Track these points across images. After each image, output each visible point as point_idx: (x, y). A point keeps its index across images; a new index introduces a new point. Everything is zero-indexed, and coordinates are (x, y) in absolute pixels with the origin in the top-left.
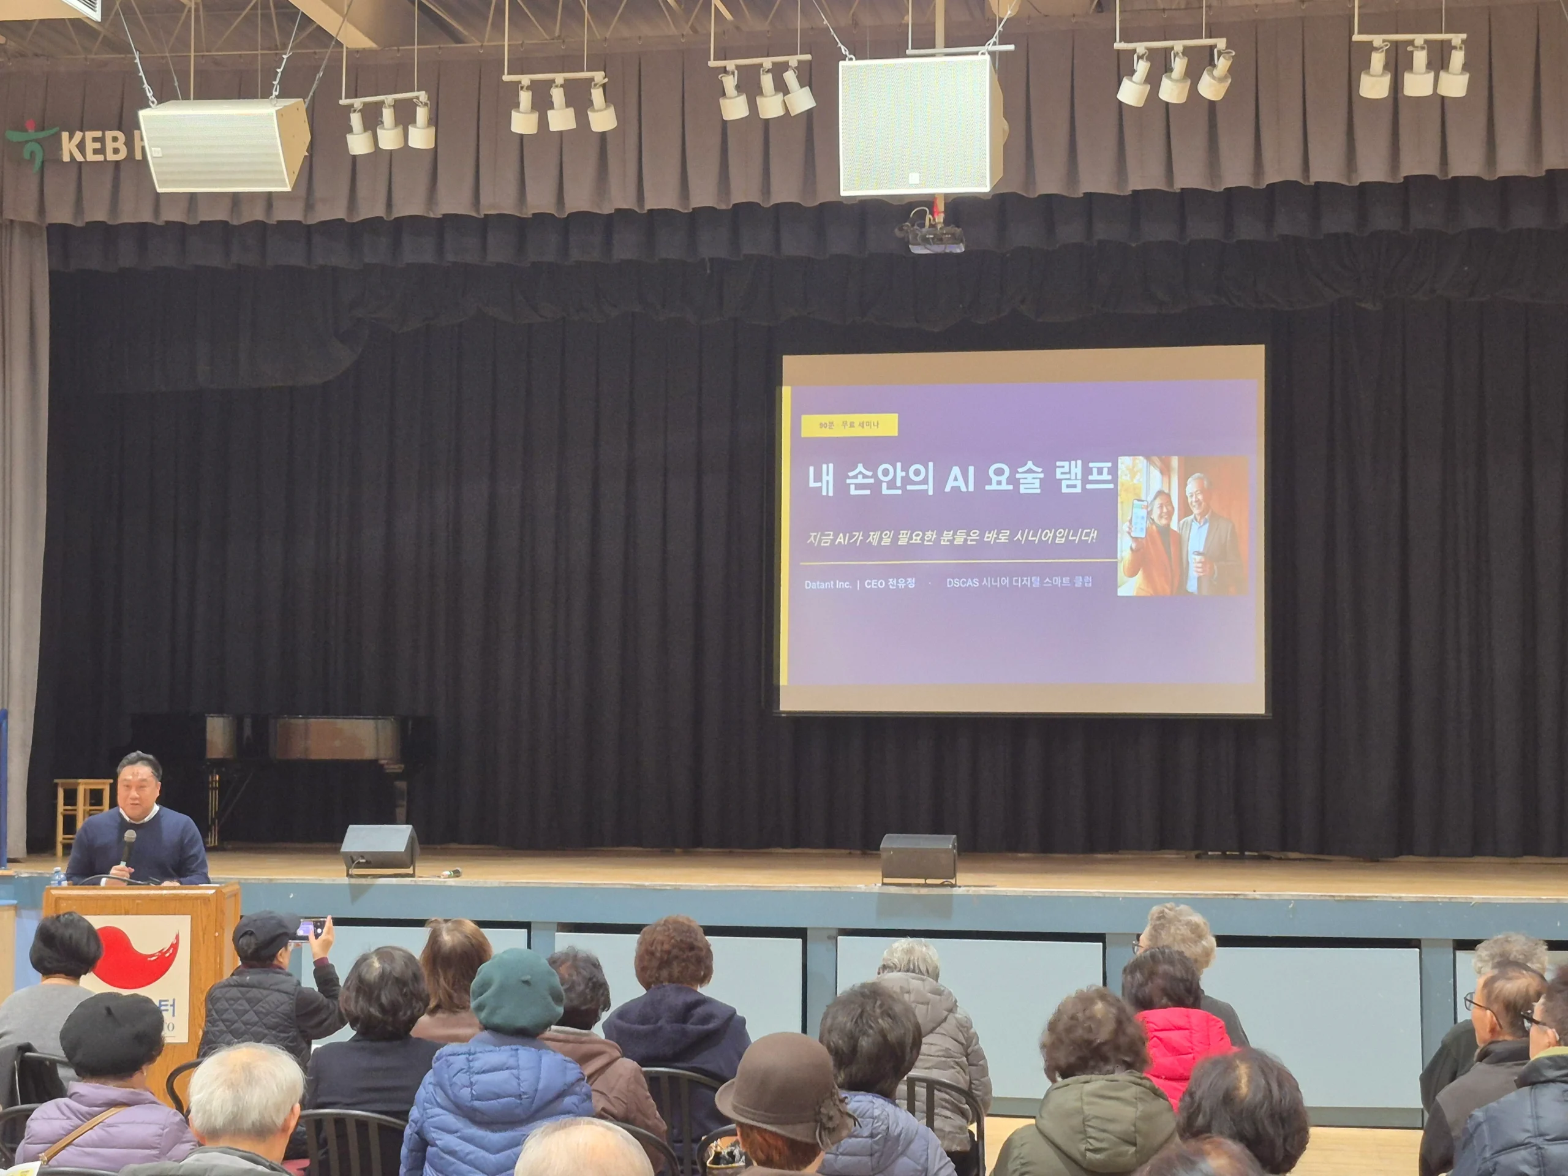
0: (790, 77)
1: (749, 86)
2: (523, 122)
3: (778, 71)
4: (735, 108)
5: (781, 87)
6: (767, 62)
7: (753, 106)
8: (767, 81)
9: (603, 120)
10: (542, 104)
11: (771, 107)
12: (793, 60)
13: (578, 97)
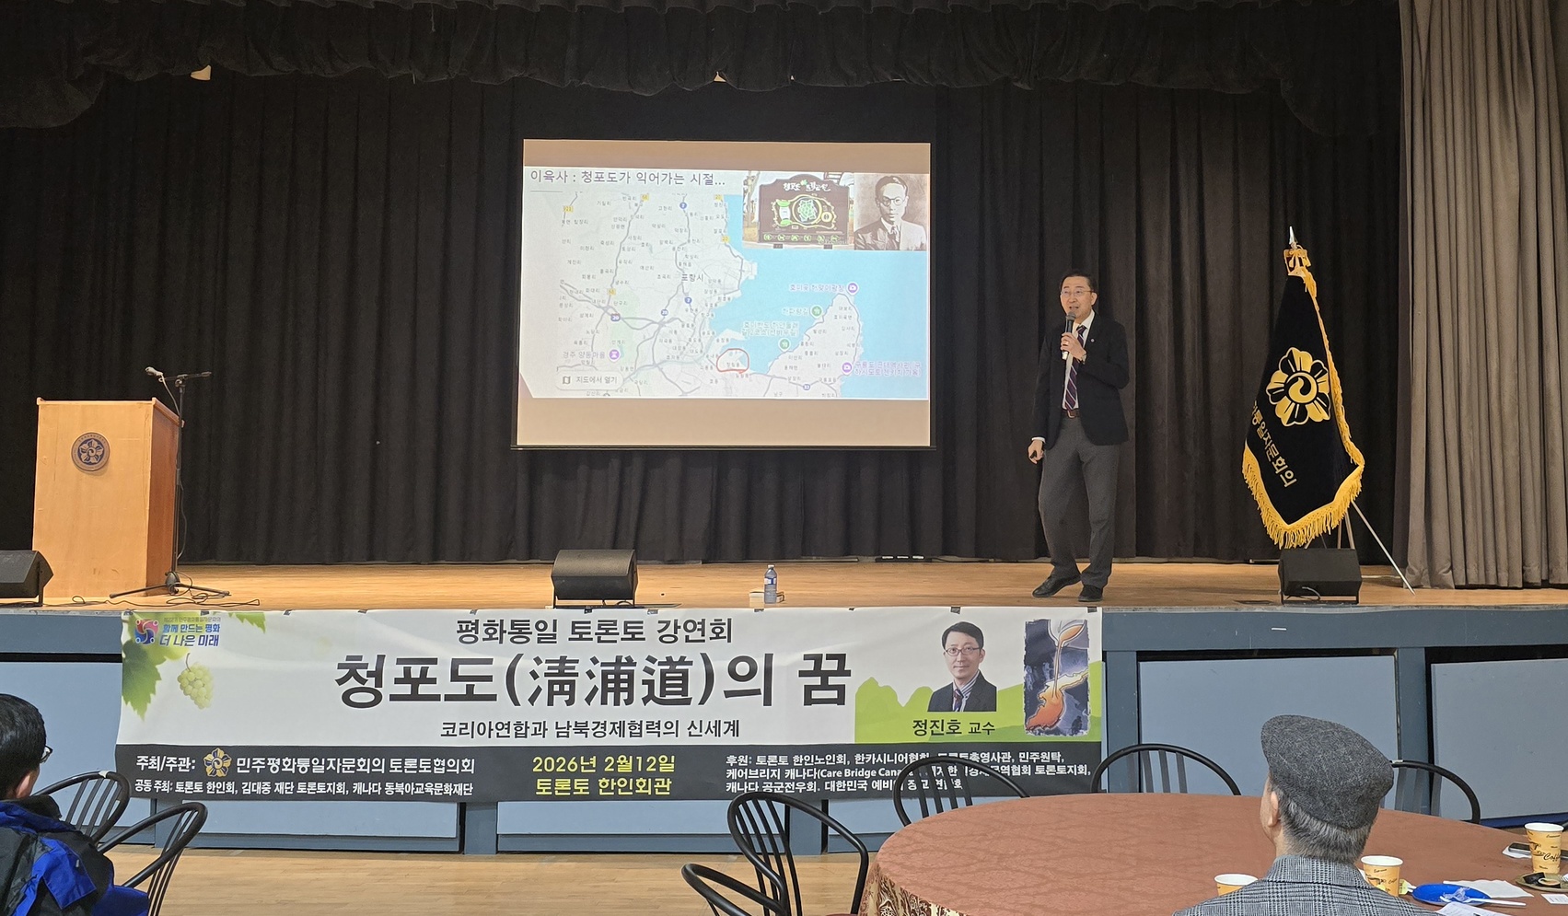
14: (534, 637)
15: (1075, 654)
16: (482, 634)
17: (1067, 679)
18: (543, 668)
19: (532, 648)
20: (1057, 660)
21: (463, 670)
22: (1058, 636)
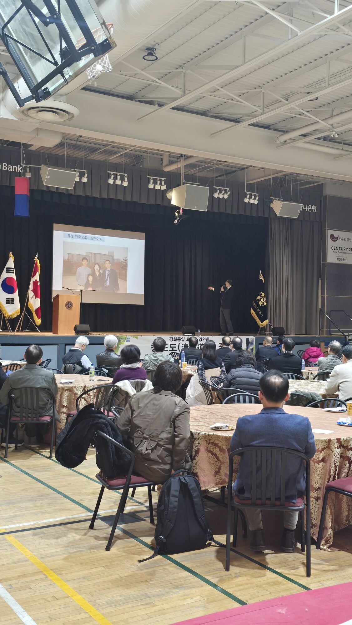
0: (163, 183)
1: (155, 183)
2: (111, 181)
3: (161, 180)
4: (151, 186)
5: (161, 184)
6: (158, 178)
7: (154, 186)
8: (159, 182)
9: (125, 184)
10: (115, 178)
11: (158, 187)
12: (163, 179)
13: (122, 179)
14: (181, 340)
15: (252, 343)
16: (173, 340)
17: (251, 347)
18: (183, 345)
19: (181, 342)
20: (250, 344)
21: (172, 346)
22: (250, 340)
